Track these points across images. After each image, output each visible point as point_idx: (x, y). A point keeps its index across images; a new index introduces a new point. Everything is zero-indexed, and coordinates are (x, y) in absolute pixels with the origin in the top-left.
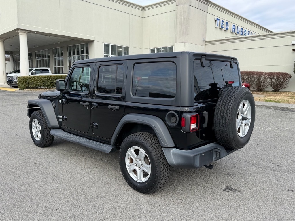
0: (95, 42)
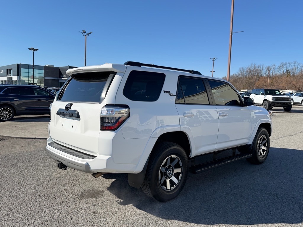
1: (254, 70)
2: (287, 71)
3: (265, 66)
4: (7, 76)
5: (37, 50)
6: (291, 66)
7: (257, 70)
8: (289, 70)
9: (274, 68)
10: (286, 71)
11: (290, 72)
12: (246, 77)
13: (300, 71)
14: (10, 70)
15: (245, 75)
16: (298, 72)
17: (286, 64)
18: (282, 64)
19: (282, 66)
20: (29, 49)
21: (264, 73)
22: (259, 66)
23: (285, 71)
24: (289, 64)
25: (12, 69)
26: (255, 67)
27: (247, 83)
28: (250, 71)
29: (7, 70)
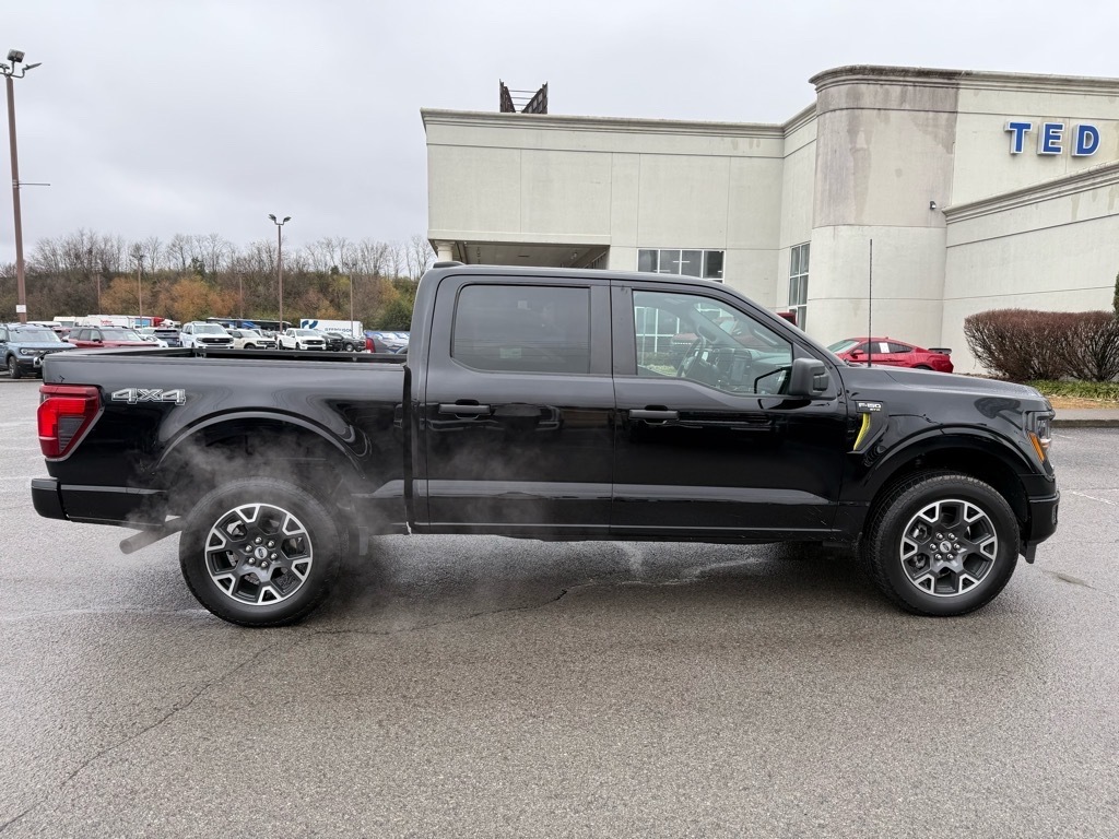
0: (611, 249)
1: (90, 252)
2: (195, 260)
3: (127, 243)
6: (206, 248)
7: (102, 253)
8: (200, 258)
9: (155, 249)
10: (193, 260)
11: (202, 266)
12: (66, 275)
13: (230, 265)
15: (61, 266)
16: (224, 265)
17: (189, 240)
18: (177, 237)
19: (177, 246)
21: (125, 263)
22: (106, 241)
23: (189, 262)
24: (198, 241)
26: (93, 244)
27: (69, 296)
28: (77, 256)
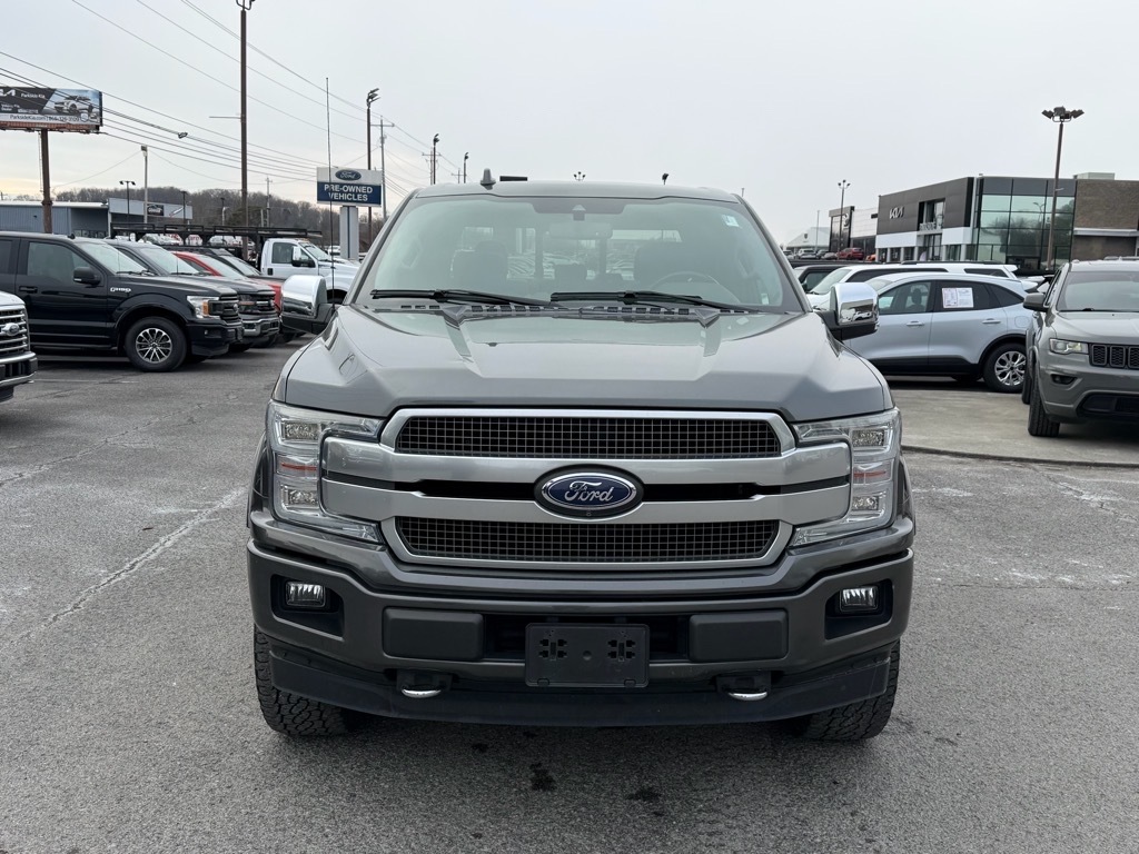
4: (918, 230)
5: (1077, 114)
14: (932, 204)
20: (1045, 113)
25: (943, 200)
29: (922, 205)
